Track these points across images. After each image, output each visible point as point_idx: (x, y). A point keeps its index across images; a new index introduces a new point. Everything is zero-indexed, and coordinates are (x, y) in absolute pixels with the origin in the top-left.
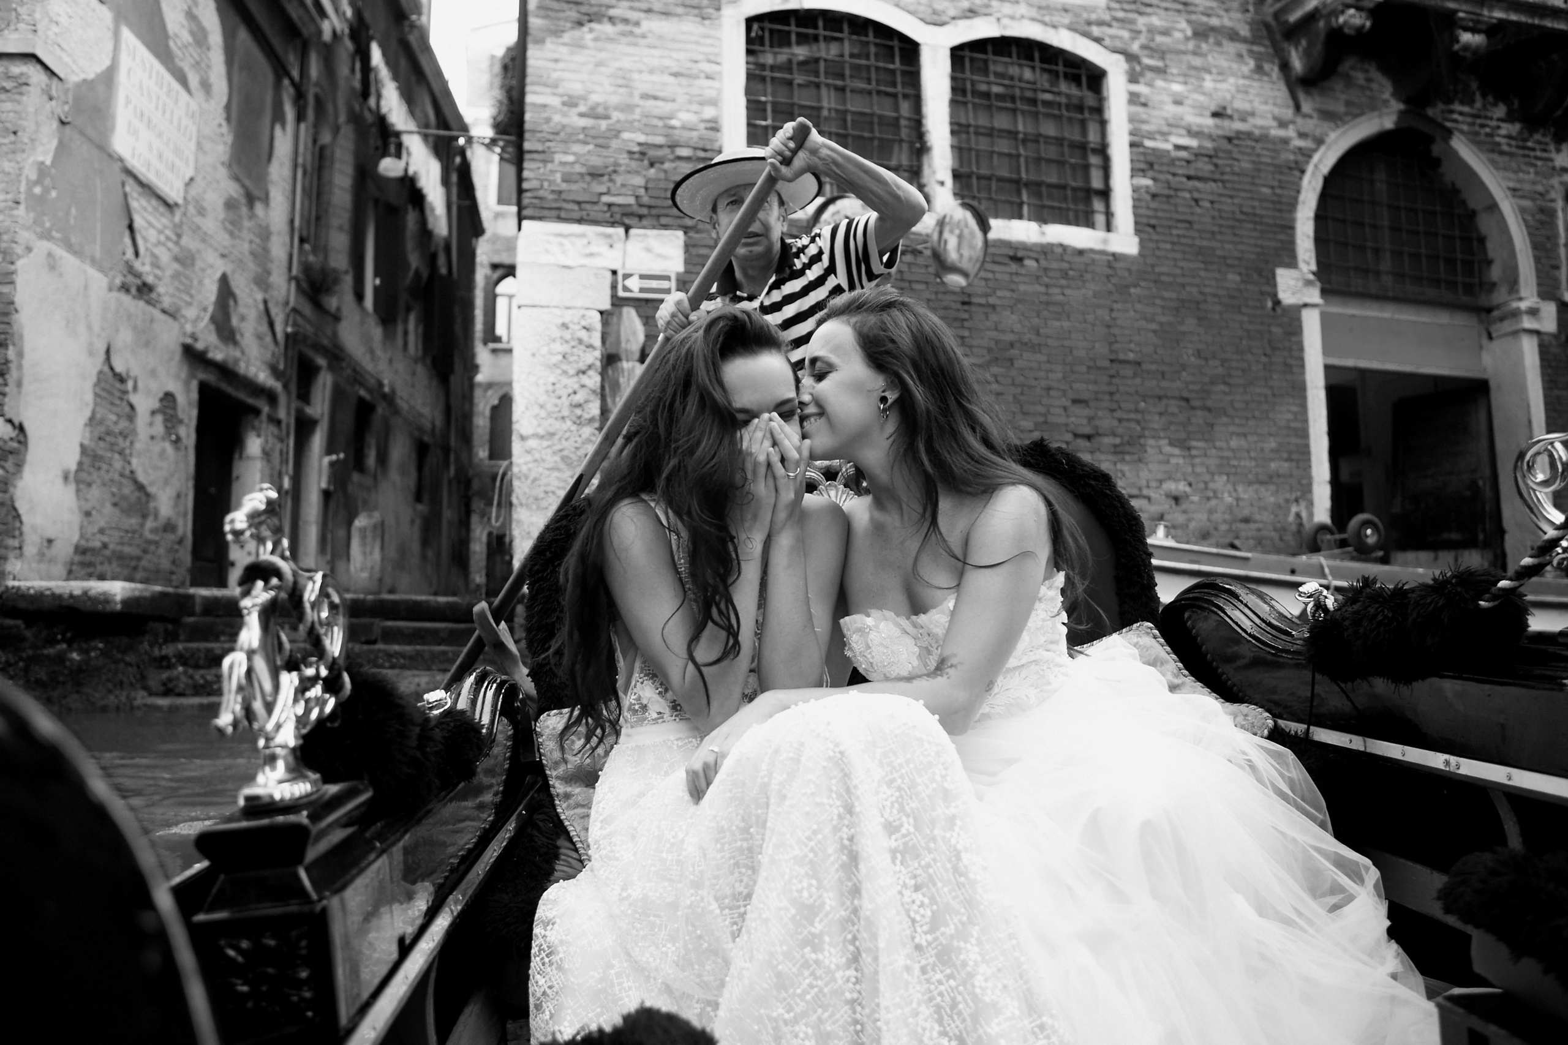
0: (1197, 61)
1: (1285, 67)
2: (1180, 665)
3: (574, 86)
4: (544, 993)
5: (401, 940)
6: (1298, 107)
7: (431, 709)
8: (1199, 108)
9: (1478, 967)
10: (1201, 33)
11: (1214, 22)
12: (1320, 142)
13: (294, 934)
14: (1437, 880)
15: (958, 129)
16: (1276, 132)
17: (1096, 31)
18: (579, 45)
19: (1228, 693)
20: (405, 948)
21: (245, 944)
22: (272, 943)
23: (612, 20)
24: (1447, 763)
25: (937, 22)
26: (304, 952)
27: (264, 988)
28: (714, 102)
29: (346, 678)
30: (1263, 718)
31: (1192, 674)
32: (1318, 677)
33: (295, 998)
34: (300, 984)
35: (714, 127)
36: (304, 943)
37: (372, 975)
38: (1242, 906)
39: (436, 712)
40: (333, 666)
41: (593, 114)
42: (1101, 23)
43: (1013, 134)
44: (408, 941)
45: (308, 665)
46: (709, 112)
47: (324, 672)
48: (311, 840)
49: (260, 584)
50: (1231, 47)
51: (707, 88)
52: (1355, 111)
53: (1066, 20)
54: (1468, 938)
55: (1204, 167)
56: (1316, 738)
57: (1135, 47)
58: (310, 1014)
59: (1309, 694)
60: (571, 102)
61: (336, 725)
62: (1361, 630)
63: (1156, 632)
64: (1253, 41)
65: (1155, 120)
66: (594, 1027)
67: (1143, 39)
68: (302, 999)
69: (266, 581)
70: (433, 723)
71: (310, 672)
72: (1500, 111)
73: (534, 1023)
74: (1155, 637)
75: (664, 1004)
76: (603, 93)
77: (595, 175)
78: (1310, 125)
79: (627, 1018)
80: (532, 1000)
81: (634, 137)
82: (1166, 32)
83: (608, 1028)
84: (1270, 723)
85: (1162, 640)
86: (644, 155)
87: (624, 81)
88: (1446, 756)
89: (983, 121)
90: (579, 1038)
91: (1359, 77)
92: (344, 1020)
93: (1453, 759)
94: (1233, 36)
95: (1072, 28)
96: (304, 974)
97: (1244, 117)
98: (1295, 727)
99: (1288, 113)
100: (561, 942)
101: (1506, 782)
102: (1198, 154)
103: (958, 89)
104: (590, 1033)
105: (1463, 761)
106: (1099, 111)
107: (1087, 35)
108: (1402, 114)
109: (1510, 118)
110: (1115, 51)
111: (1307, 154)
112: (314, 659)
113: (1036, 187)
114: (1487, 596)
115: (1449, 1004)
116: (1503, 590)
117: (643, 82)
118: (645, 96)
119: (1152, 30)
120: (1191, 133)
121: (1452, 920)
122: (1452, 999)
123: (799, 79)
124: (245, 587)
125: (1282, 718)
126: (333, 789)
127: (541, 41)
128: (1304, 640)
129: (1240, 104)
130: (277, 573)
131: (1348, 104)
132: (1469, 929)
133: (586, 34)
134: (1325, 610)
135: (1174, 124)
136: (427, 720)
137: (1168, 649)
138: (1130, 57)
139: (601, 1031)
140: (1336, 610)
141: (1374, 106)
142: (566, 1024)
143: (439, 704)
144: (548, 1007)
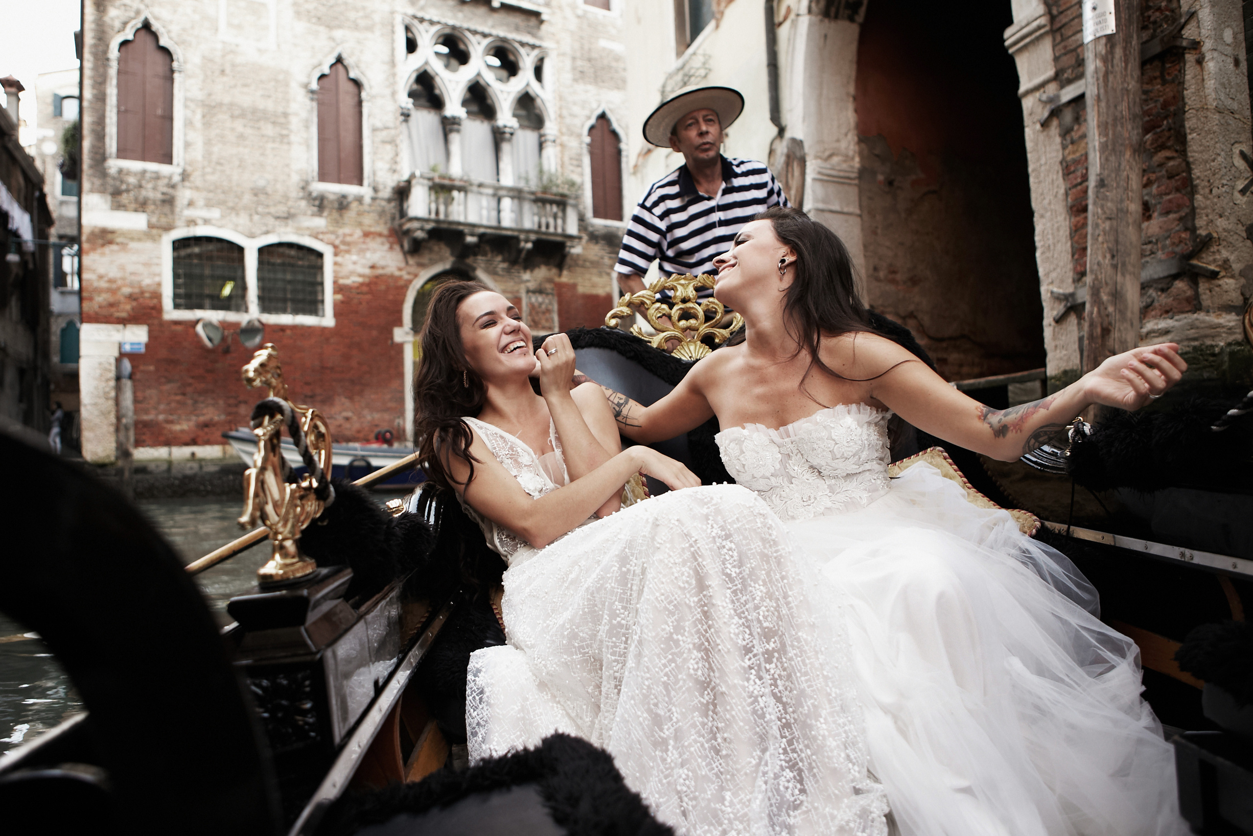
0: (364, 246)
1: (402, 246)
2: (965, 479)
3: (102, 270)
4: (478, 724)
5: (376, 683)
6: (407, 263)
7: (393, 512)
8: (364, 266)
9: (1207, 713)
10: (366, 235)
11: (373, 229)
12: (416, 276)
13: (300, 676)
14: (1175, 646)
15: (260, 279)
16: (397, 273)
17: (321, 236)
18: (103, 254)
19: (1003, 501)
20: (379, 689)
21: (265, 683)
22: (285, 682)
23: (117, 244)
24: (1183, 554)
25: (252, 236)
26: (308, 689)
27: (280, 715)
28: (159, 275)
29: (332, 489)
30: (1032, 521)
31: (975, 486)
32: (1077, 487)
33: (301, 723)
34: (305, 713)
35: (159, 284)
36: (307, 683)
37: (356, 707)
38: (1016, 664)
39: (396, 516)
40: (322, 480)
41: (111, 281)
42: (322, 233)
43: (284, 280)
44: (381, 683)
45: (304, 479)
46: (157, 279)
47: (315, 484)
48: (310, 609)
49: (267, 418)
50: (379, 240)
51: (155, 269)
52: (433, 262)
53: (308, 232)
54: (1199, 693)
55: (365, 289)
56: (1075, 535)
57: (337, 242)
58: (312, 734)
59: (1070, 501)
60: (101, 277)
61: (325, 523)
62: (1113, 450)
63: (946, 454)
64: (390, 236)
65: (344, 271)
66: (520, 748)
67: (341, 238)
68: (306, 723)
69: (272, 417)
70: (394, 524)
71: (305, 484)
72: (499, 258)
73: (471, 744)
74: (945, 458)
75: (572, 731)
76: (114, 273)
77: (111, 305)
78: (413, 269)
79: (545, 741)
80: (468, 728)
81: (127, 290)
82: (351, 235)
83: (531, 748)
84: (1038, 524)
85: (950, 461)
86: (131, 297)
87: (122, 268)
88: (1182, 549)
89: (272, 276)
90: (509, 755)
91: (436, 248)
92: (337, 739)
93: (1188, 552)
94: (380, 235)
95: (310, 235)
96: (308, 705)
97: (383, 268)
98: (1057, 527)
99: (403, 265)
100: (488, 684)
101: (1231, 569)
102: (362, 284)
103: (261, 262)
104: (517, 752)
105: (1196, 553)
106: (320, 268)
107: (316, 238)
108: (454, 263)
109: (504, 261)
110: (328, 244)
111: (410, 281)
112: (307, 474)
113: (293, 301)
114: (1218, 423)
115: (1183, 741)
116: (1232, 416)
117: (131, 268)
118: (131, 274)
119: (345, 235)
120: (360, 275)
121: (1186, 678)
122: (1189, 738)
123: (195, 261)
124: (257, 421)
125: (1048, 520)
126: (324, 571)
127: (87, 253)
128: (1066, 458)
129: (382, 263)
130: (280, 409)
131: (431, 260)
132: (1201, 684)
133: (107, 249)
134: (1083, 434)
135: (352, 273)
136: (391, 520)
137: (955, 467)
138: (335, 247)
139: (526, 750)
140: (1091, 435)
141: (442, 260)
142: (494, 743)
143: (398, 510)
144: (481, 732)
